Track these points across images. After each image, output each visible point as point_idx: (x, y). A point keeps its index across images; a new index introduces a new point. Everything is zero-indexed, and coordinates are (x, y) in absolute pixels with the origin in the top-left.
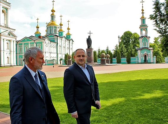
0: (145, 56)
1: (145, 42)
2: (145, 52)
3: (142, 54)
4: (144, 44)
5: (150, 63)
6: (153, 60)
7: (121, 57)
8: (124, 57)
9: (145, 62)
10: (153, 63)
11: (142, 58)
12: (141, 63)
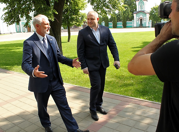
0: (141, 20)
1: (141, 6)
2: (141, 16)
3: (137, 18)
4: (140, 7)
5: (146, 27)
6: (149, 24)
7: (117, 21)
8: (120, 21)
9: (141, 26)
10: (149, 27)
11: (137, 22)
12: (137, 27)
